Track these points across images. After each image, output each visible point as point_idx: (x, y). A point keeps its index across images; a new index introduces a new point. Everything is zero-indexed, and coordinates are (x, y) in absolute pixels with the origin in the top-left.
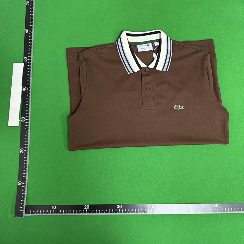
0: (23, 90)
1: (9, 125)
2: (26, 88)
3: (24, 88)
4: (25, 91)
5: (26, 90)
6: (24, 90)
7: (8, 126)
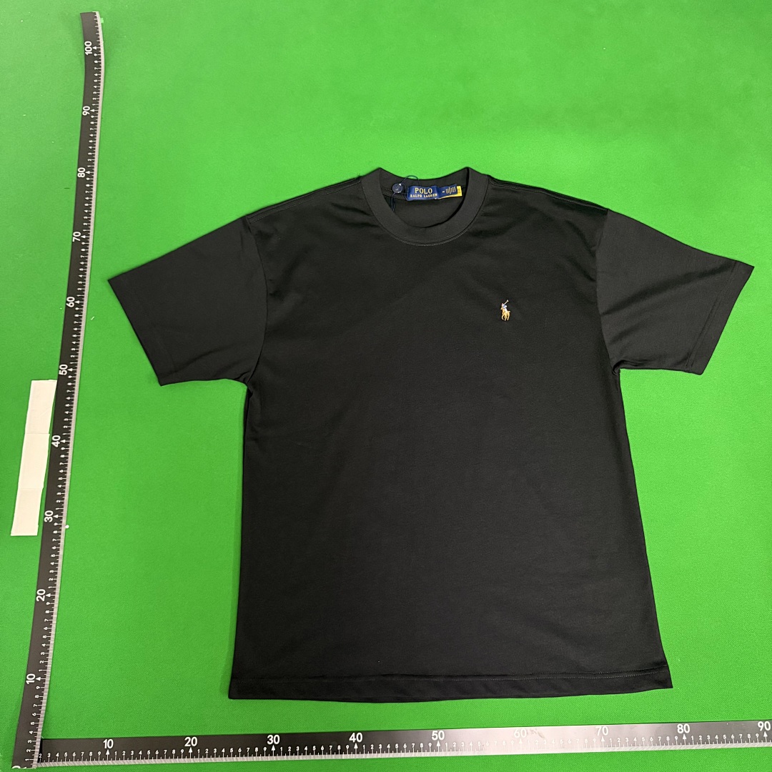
0: (53, 443)
1: (13, 533)
2: (61, 440)
3: (57, 438)
4: (57, 446)
5: (61, 445)
6: (56, 444)
7: (12, 535)
